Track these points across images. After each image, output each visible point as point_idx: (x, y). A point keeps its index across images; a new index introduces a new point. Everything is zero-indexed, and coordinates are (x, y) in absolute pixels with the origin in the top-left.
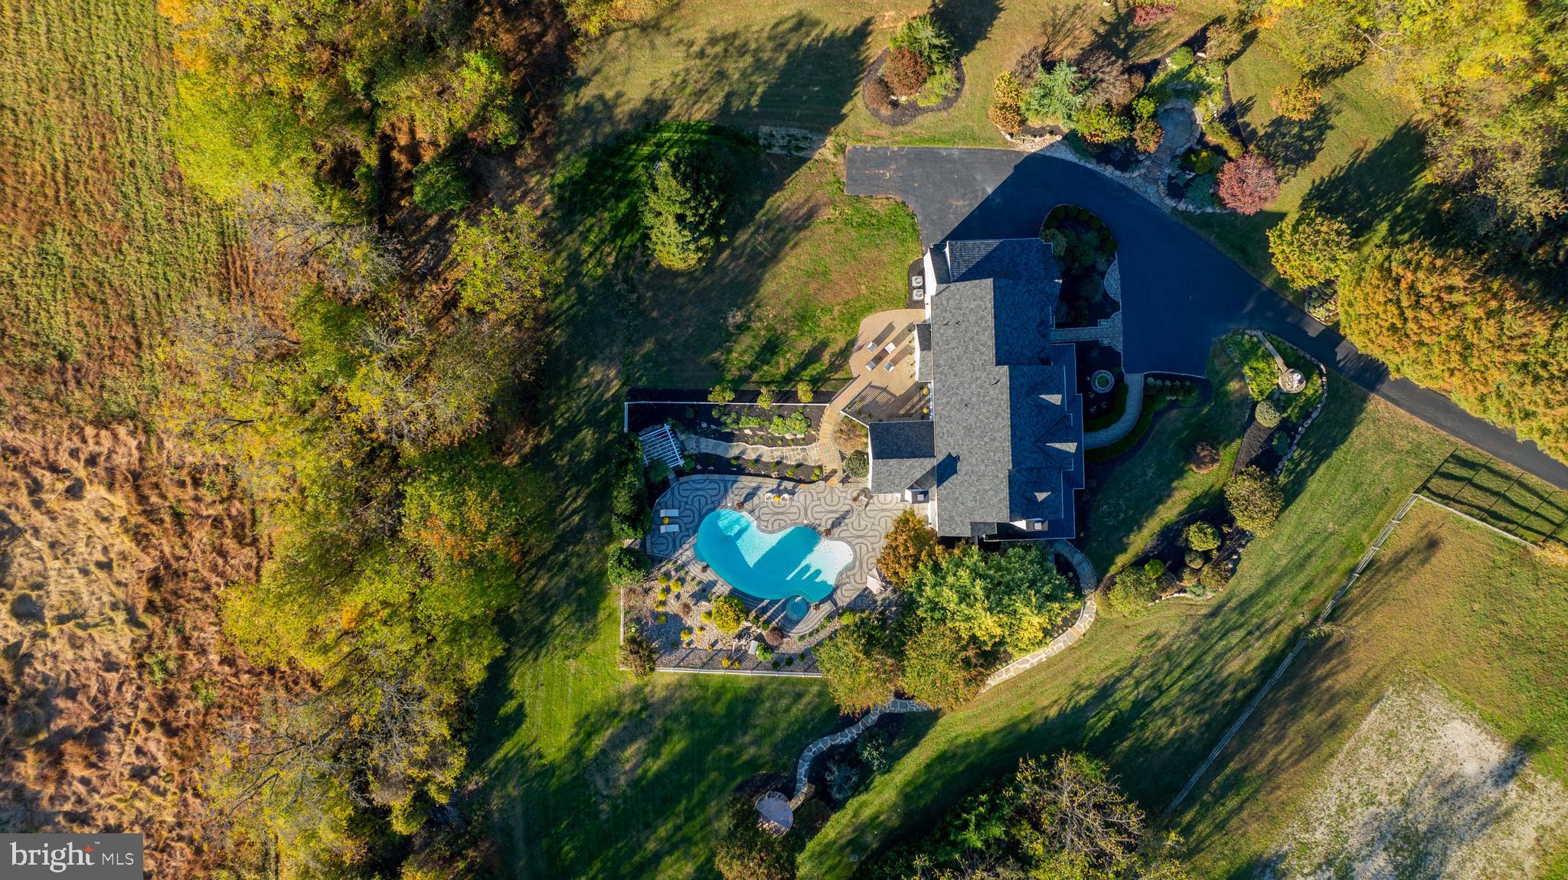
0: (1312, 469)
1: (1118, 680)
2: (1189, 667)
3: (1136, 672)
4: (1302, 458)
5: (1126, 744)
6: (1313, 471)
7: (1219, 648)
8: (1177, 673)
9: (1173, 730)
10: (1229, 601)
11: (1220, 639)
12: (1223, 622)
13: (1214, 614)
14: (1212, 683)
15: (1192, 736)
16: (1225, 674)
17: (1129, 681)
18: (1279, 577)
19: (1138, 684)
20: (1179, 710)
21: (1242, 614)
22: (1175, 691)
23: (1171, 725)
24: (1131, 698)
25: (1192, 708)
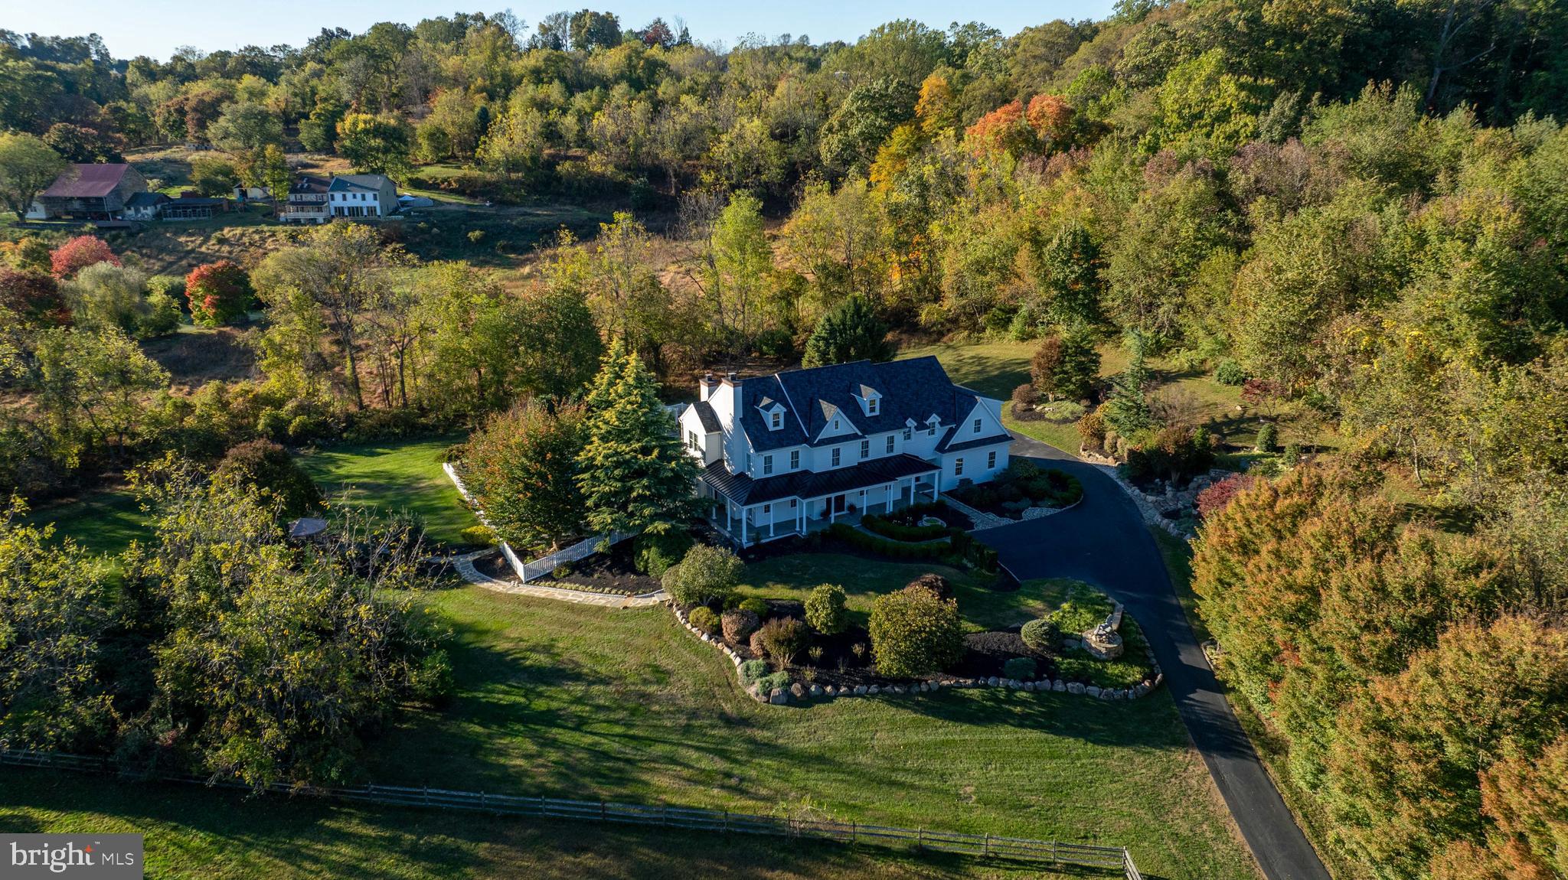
0: (1022, 722)
1: (577, 677)
2: (633, 738)
3: (596, 689)
4: (1023, 703)
5: (478, 729)
6: (1021, 726)
7: (683, 752)
8: (619, 730)
9: (519, 762)
10: (763, 728)
11: (697, 749)
12: (726, 740)
13: (729, 721)
14: (620, 771)
15: (521, 782)
16: (645, 777)
17: (579, 689)
18: (839, 767)
19: (578, 701)
20: (554, 755)
21: (751, 754)
22: (588, 740)
23: (528, 757)
24: (554, 705)
25: (568, 766)
